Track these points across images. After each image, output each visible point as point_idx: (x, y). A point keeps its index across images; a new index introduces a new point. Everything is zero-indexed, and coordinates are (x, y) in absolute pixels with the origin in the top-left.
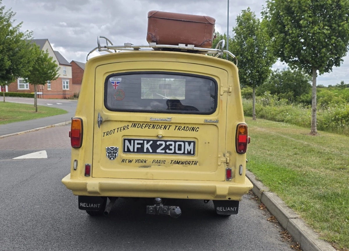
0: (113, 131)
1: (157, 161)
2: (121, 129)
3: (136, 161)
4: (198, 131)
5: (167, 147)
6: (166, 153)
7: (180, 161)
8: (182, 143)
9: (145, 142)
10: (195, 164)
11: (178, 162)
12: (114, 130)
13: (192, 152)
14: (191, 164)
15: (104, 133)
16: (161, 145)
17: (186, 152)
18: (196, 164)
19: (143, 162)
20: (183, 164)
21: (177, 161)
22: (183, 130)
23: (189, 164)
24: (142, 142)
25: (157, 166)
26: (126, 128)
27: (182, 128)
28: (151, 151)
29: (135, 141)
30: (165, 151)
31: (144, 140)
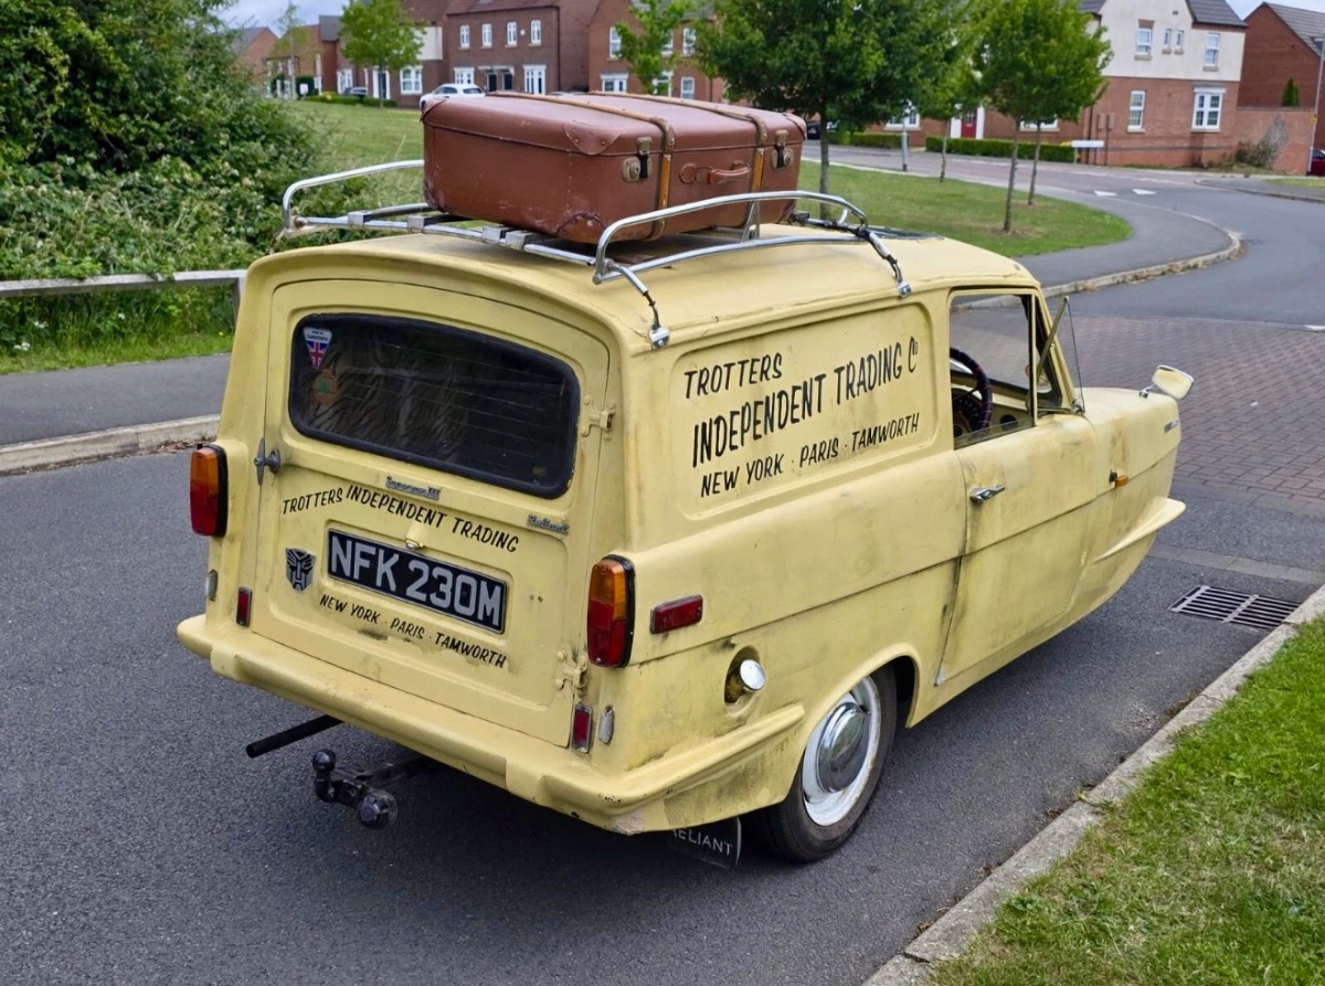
0: (306, 499)
1: (404, 623)
2: (323, 499)
3: (354, 611)
4: (514, 549)
5: (433, 586)
6: (428, 603)
7: (460, 642)
8: (472, 582)
9: (382, 552)
10: (500, 663)
11: (456, 643)
12: (309, 496)
13: (496, 622)
14: (488, 658)
15: (286, 502)
16: (419, 573)
17: (480, 617)
18: (502, 663)
19: (370, 618)
20: (467, 654)
21: (454, 640)
22: (475, 537)
23: (483, 657)
24: (372, 551)
25: (401, 641)
26: (335, 499)
27: (472, 531)
28: (393, 586)
29: (357, 544)
30: (428, 598)
31: (378, 547)
